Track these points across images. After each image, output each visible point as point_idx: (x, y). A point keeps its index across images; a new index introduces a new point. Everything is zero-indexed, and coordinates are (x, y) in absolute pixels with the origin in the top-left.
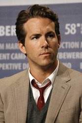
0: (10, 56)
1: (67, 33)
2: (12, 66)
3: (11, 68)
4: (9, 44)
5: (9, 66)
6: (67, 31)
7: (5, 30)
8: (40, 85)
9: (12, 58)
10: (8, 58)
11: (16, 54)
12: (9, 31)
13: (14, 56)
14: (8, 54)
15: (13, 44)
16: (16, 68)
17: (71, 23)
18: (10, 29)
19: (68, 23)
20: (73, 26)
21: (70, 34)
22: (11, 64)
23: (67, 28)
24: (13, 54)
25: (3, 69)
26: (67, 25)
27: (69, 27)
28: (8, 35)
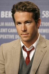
0: (7, 30)
1: (43, 17)
2: (9, 36)
3: (8, 38)
4: (7, 23)
5: (7, 37)
6: (43, 15)
7: (5, 14)
8: (28, 49)
9: (9, 31)
10: (6, 31)
11: (11, 29)
12: (7, 14)
13: (10, 30)
14: (6, 29)
15: (9, 23)
16: (11, 38)
17: (46, 11)
18: (8, 13)
19: (44, 10)
20: (47, 13)
21: (45, 17)
22: (8, 35)
23: (43, 13)
24: (9, 29)
25: (3, 38)
26: (44, 12)
27: (45, 13)
28: (6, 17)
